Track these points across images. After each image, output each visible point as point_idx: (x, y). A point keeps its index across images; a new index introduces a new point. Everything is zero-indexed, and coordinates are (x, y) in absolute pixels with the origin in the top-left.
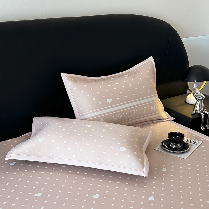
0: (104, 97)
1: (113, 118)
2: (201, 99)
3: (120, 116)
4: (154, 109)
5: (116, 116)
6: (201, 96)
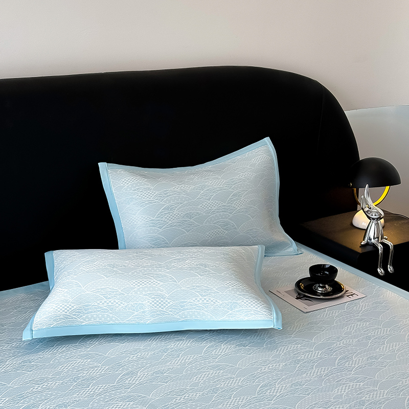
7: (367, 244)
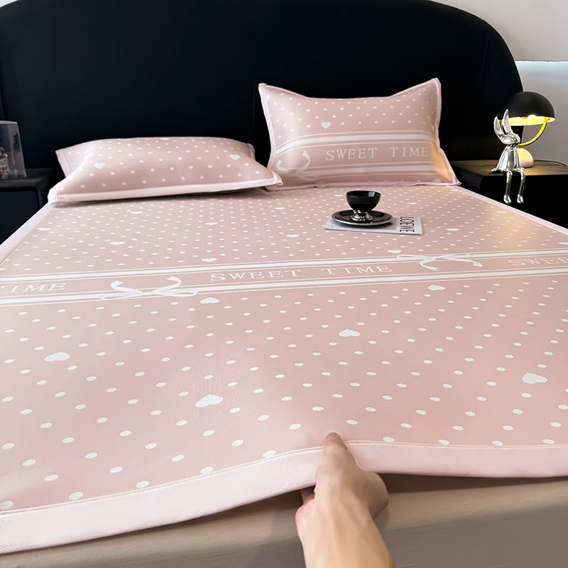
0: (317, 117)
1: (327, 153)
2: (513, 144)
3: (341, 153)
4: (416, 154)
5: (333, 152)
6: (514, 138)
7: (499, 172)
